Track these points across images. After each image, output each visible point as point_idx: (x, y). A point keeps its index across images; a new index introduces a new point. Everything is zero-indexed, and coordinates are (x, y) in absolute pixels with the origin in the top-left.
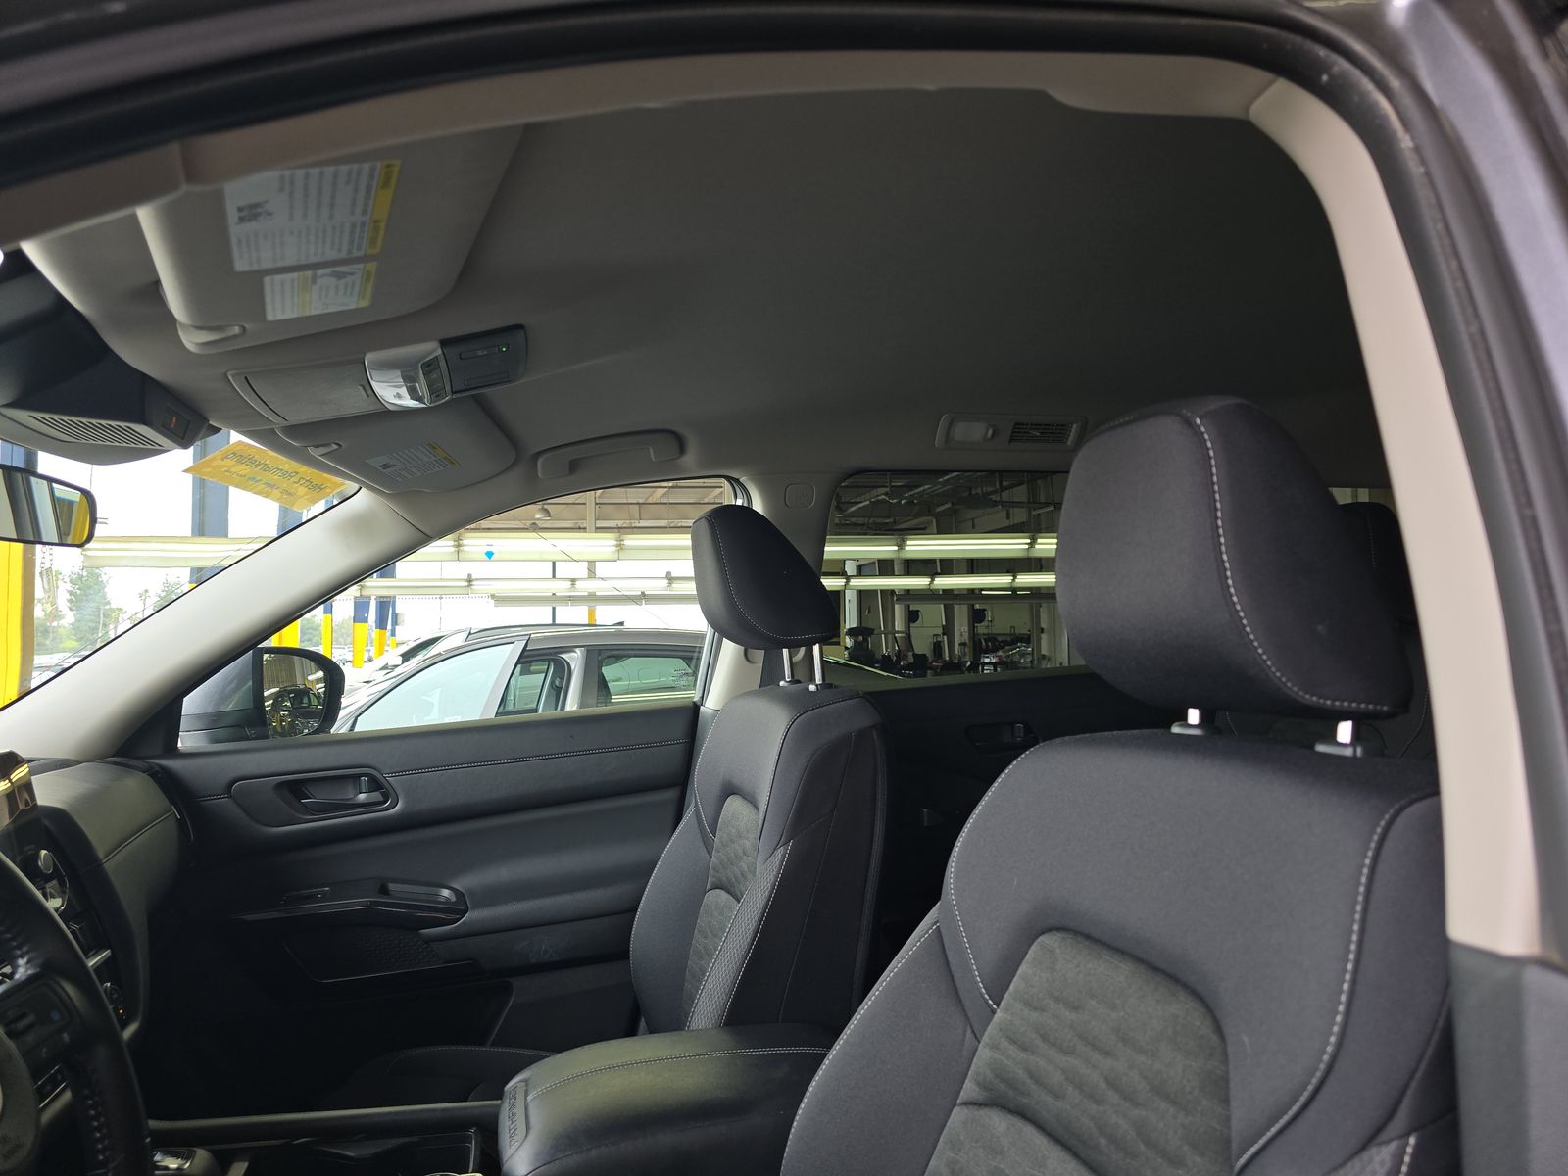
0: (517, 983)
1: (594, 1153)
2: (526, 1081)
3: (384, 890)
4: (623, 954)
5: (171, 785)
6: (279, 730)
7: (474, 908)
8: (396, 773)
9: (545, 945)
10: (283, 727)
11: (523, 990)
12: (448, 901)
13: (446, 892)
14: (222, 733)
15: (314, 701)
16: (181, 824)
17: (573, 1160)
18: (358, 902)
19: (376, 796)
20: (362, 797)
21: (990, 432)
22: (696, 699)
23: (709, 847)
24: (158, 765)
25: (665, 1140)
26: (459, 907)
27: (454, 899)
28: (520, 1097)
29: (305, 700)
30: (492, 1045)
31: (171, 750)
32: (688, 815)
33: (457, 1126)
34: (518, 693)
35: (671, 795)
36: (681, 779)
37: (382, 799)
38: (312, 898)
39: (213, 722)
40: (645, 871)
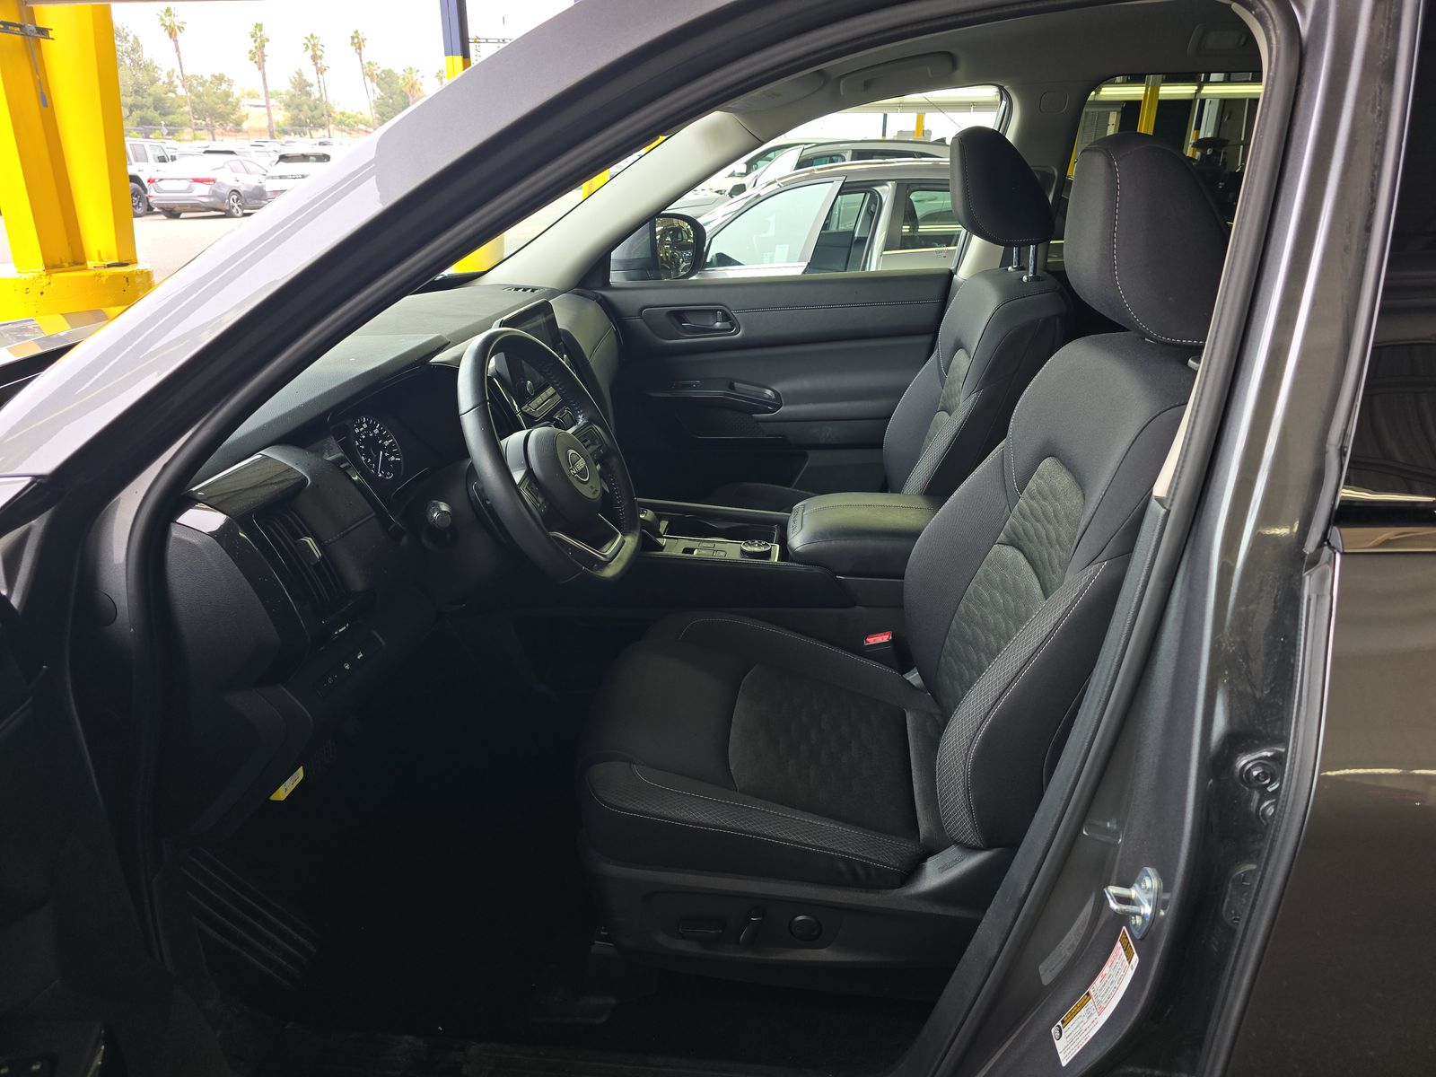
0: (811, 453)
1: (833, 543)
2: (803, 505)
3: (732, 387)
4: (880, 445)
5: (608, 307)
6: (665, 259)
7: (785, 405)
8: (739, 310)
9: (829, 433)
10: (667, 257)
11: (815, 459)
12: (770, 398)
13: (769, 392)
14: (633, 273)
15: (685, 236)
16: (616, 333)
17: (823, 545)
18: (717, 392)
19: (727, 325)
20: (718, 324)
21: (1243, 40)
22: (952, 268)
23: (942, 380)
24: (602, 295)
25: (871, 543)
26: (777, 402)
27: (773, 397)
28: (800, 513)
29: (680, 236)
30: (795, 487)
31: (606, 284)
32: (933, 357)
33: (770, 522)
34: (842, 208)
35: (927, 339)
36: (933, 330)
37: (730, 327)
38: (689, 386)
39: (627, 265)
40: (899, 392)
